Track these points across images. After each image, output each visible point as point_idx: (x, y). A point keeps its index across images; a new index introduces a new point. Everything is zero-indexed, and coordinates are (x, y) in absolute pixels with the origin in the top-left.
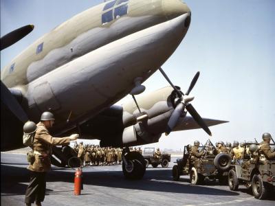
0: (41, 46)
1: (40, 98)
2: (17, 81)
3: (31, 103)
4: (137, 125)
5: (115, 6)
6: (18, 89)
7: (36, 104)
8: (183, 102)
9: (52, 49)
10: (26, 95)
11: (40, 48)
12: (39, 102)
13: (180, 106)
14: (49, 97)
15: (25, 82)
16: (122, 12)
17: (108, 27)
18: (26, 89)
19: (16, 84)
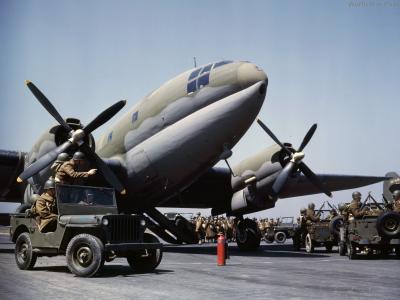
0: (136, 114)
1: (138, 167)
2: (116, 150)
3: (130, 172)
4: (246, 189)
5: (199, 76)
6: (117, 159)
7: (134, 173)
8: (293, 160)
9: (145, 118)
10: (124, 165)
11: (136, 116)
12: (137, 171)
13: (289, 167)
14: (146, 166)
15: (123, 151)
16: (205, 81)
17: (192, 96)
18: (125, 158)
19: (115, 153)
